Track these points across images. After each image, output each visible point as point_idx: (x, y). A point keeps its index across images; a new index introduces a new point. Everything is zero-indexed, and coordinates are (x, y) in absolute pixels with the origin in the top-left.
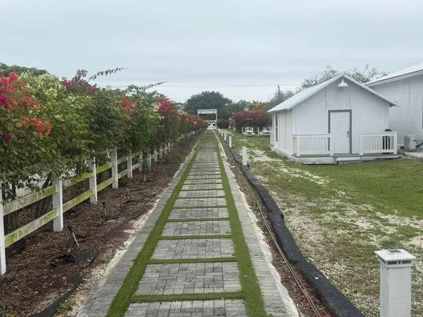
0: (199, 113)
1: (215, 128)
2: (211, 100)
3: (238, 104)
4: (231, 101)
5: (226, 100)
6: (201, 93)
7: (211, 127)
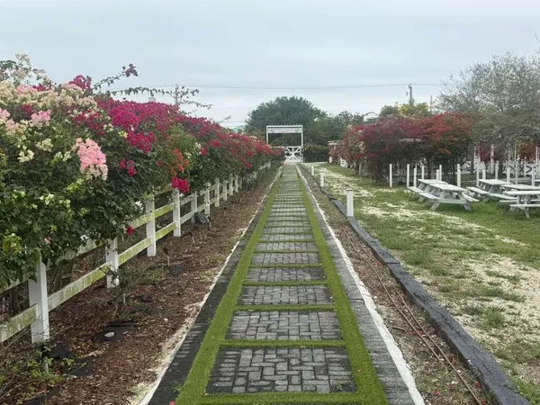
0: (269, 131)
1: (299, 160)
2: (291, 110)
3: (336, 120)
4: (324, 114)
5: (317, 113)
6: (274, 100)
7: (292, 160)
